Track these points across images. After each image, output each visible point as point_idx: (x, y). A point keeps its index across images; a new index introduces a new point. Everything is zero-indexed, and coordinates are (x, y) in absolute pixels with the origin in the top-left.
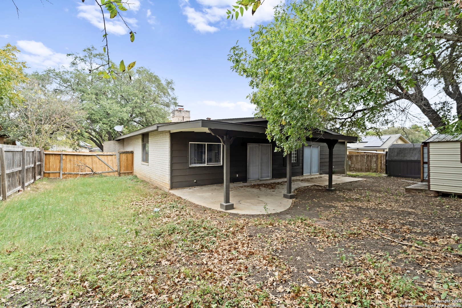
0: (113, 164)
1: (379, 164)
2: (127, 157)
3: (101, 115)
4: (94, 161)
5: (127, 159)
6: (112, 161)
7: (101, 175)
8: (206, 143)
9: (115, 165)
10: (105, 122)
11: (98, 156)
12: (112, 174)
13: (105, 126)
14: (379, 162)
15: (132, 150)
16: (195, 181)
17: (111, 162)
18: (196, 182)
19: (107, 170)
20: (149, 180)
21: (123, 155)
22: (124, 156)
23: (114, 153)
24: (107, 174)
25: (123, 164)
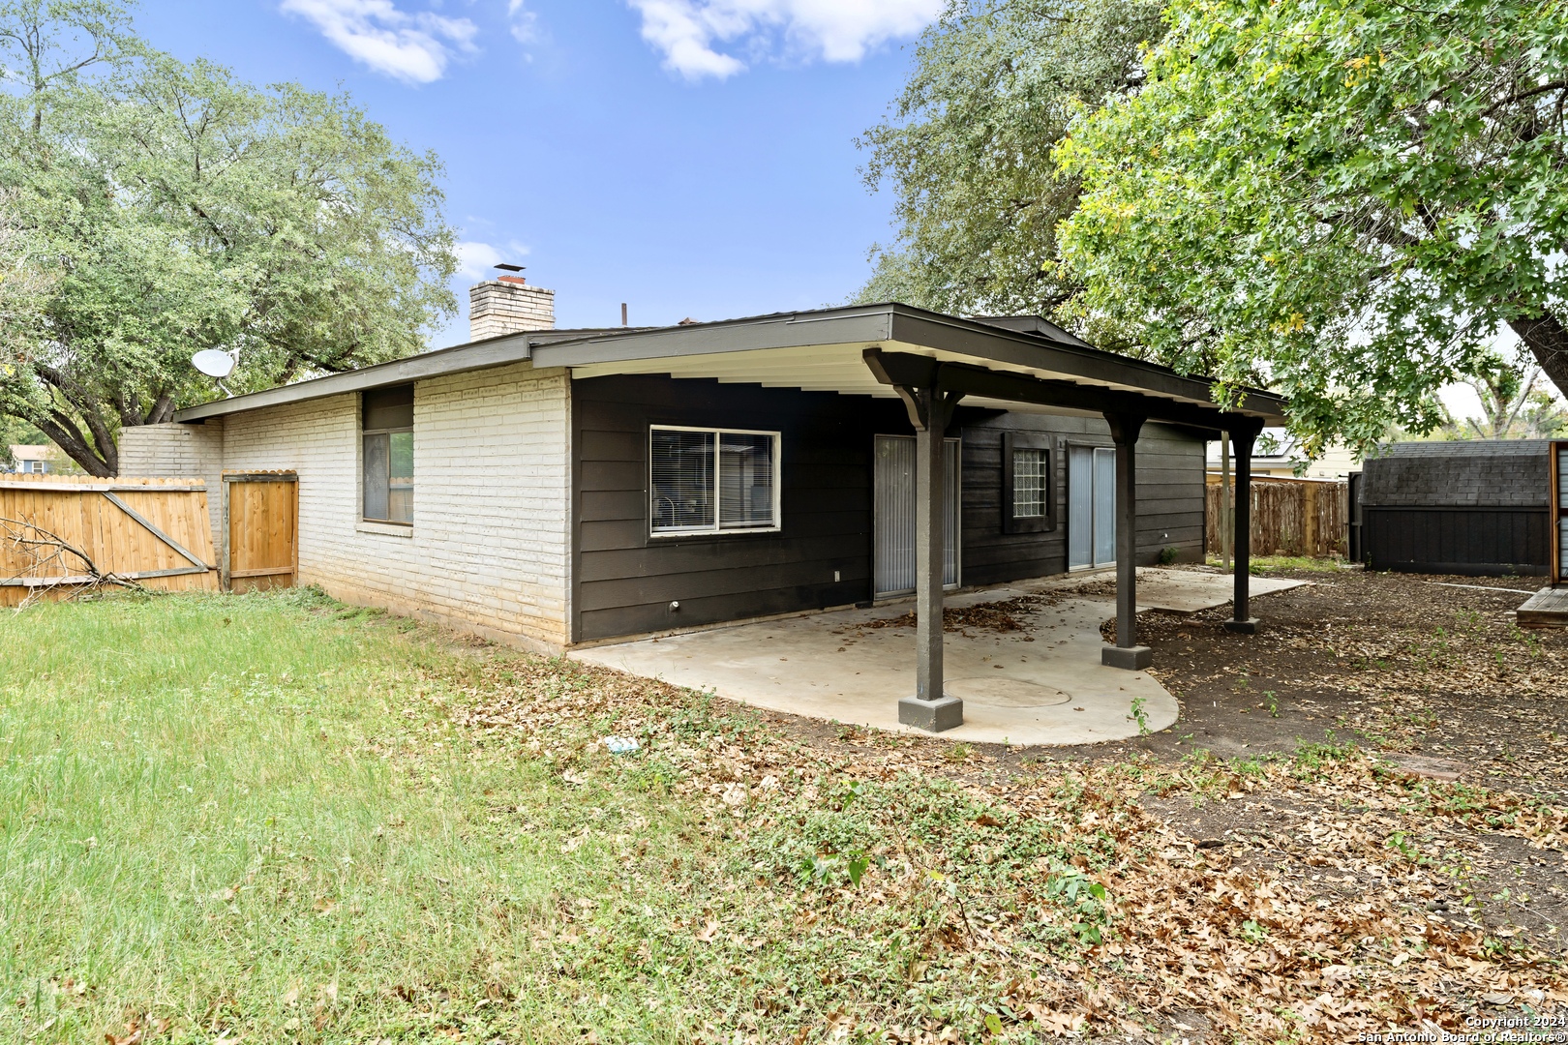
0: (191, 536)
1: (1309, 521)
2: (265, 500)
3: (113, 300)
4: (95, 522)
5: (266, 512)
6: (189, 518)
7: (134, 588)
8: (718, 431)
9: (201, 540)
10: (134, 332)
11: (117, 498)
12: (187, 583)
13: (136, 349)
14: (1310, 515)
15: (290, 467)
16: (675, 604)
17: (184, 524)
18: (677, 609)
19: (163, 565)
20: (413, 606)
21: (248, 488)
22: (250, 496)
23: (195, 483)
24: (165, 582)
25: (248, 532)
